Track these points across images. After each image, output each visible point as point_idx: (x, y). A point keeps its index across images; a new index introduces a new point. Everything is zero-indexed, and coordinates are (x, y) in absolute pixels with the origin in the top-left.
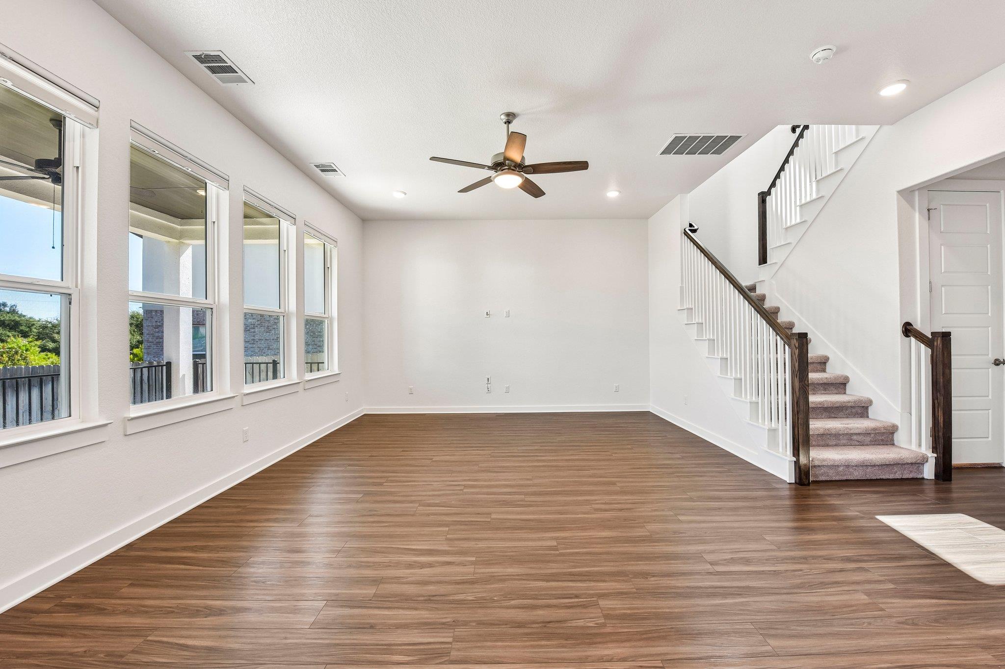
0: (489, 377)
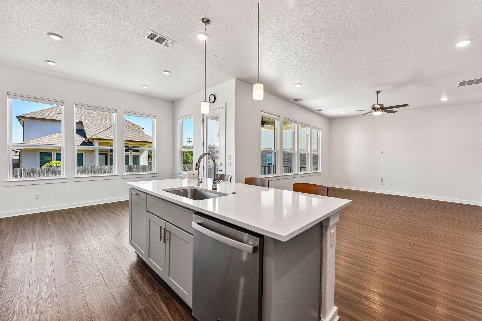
0: (382, 178)
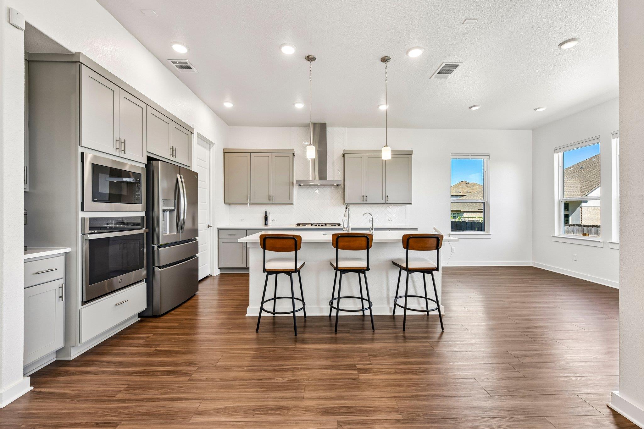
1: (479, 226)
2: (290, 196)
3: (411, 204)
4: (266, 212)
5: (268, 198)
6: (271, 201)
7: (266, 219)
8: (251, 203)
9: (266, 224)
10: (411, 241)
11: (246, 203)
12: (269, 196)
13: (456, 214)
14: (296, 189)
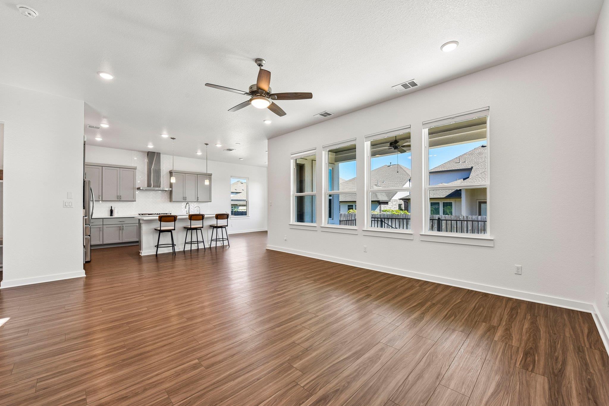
1: (244, 213)
2: (134, 196)
3: (211, 202)
4: (111, 207)
5: (116, 197)
6: (119, 199)
7: (112, 212)
8: (102, 200)
9: (111, 215)
10: (218, 216)
11: (99, 201)
12: (118, 196)
13: (234, 207)
14: (137, 192)
